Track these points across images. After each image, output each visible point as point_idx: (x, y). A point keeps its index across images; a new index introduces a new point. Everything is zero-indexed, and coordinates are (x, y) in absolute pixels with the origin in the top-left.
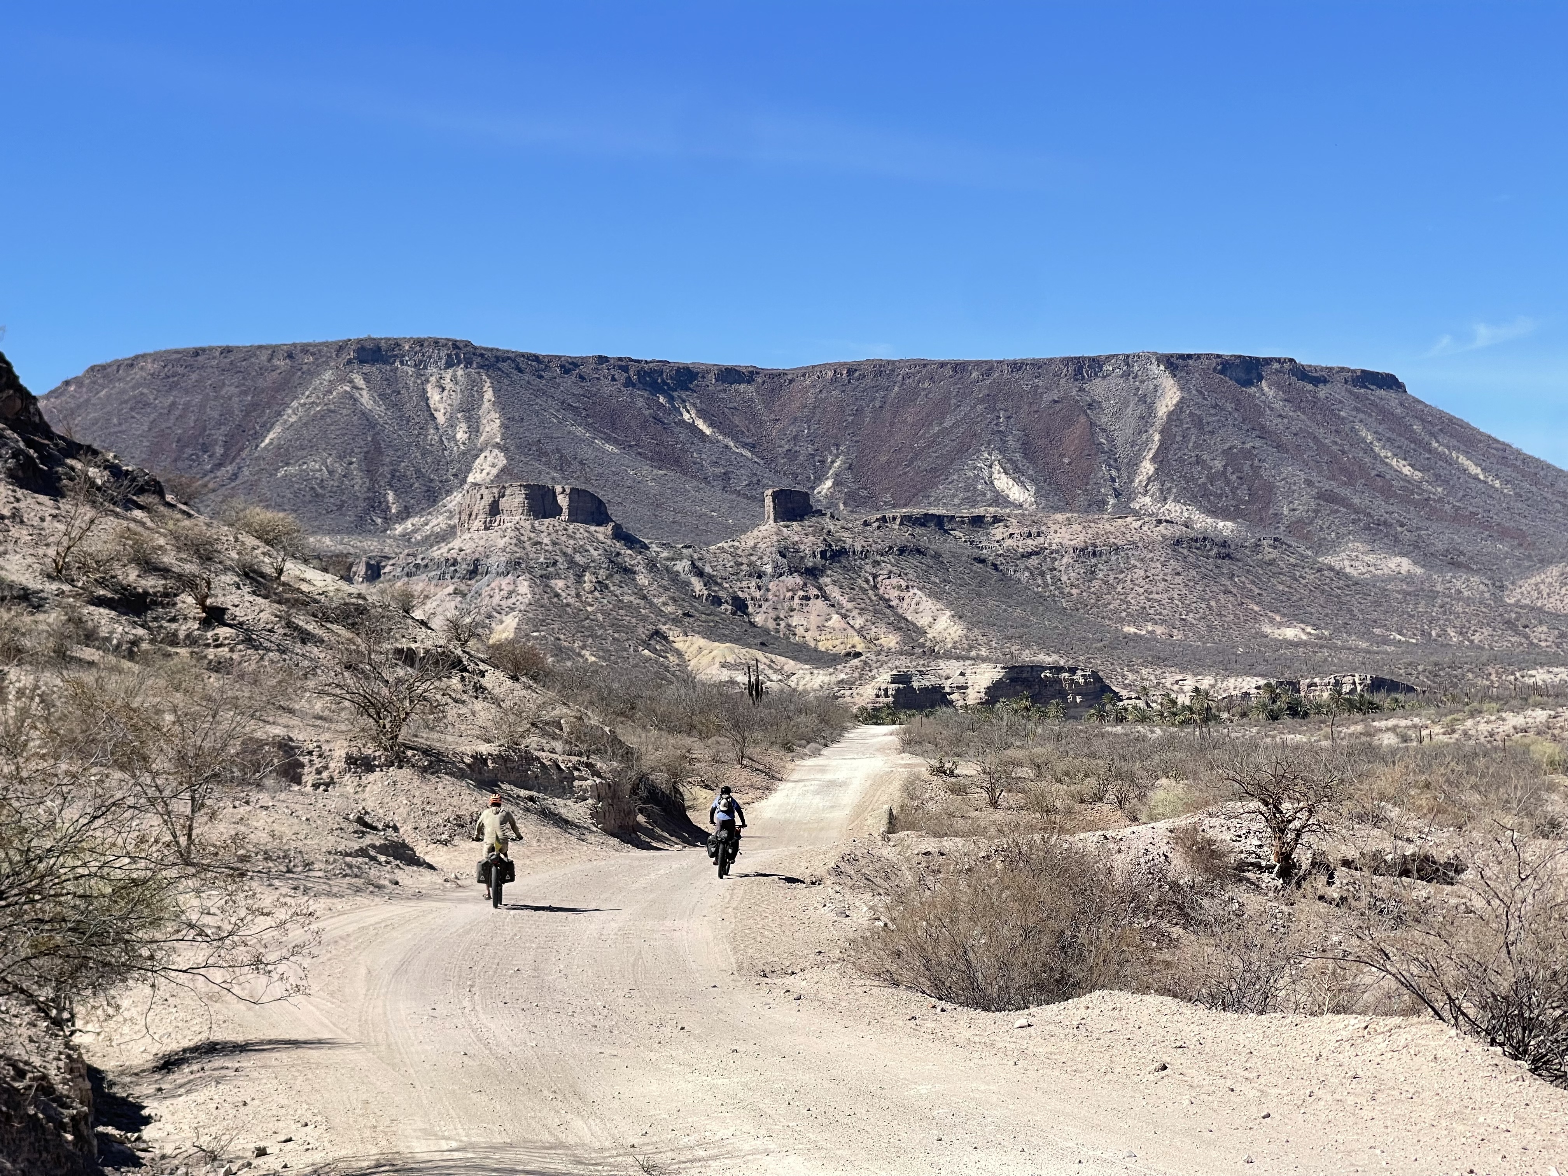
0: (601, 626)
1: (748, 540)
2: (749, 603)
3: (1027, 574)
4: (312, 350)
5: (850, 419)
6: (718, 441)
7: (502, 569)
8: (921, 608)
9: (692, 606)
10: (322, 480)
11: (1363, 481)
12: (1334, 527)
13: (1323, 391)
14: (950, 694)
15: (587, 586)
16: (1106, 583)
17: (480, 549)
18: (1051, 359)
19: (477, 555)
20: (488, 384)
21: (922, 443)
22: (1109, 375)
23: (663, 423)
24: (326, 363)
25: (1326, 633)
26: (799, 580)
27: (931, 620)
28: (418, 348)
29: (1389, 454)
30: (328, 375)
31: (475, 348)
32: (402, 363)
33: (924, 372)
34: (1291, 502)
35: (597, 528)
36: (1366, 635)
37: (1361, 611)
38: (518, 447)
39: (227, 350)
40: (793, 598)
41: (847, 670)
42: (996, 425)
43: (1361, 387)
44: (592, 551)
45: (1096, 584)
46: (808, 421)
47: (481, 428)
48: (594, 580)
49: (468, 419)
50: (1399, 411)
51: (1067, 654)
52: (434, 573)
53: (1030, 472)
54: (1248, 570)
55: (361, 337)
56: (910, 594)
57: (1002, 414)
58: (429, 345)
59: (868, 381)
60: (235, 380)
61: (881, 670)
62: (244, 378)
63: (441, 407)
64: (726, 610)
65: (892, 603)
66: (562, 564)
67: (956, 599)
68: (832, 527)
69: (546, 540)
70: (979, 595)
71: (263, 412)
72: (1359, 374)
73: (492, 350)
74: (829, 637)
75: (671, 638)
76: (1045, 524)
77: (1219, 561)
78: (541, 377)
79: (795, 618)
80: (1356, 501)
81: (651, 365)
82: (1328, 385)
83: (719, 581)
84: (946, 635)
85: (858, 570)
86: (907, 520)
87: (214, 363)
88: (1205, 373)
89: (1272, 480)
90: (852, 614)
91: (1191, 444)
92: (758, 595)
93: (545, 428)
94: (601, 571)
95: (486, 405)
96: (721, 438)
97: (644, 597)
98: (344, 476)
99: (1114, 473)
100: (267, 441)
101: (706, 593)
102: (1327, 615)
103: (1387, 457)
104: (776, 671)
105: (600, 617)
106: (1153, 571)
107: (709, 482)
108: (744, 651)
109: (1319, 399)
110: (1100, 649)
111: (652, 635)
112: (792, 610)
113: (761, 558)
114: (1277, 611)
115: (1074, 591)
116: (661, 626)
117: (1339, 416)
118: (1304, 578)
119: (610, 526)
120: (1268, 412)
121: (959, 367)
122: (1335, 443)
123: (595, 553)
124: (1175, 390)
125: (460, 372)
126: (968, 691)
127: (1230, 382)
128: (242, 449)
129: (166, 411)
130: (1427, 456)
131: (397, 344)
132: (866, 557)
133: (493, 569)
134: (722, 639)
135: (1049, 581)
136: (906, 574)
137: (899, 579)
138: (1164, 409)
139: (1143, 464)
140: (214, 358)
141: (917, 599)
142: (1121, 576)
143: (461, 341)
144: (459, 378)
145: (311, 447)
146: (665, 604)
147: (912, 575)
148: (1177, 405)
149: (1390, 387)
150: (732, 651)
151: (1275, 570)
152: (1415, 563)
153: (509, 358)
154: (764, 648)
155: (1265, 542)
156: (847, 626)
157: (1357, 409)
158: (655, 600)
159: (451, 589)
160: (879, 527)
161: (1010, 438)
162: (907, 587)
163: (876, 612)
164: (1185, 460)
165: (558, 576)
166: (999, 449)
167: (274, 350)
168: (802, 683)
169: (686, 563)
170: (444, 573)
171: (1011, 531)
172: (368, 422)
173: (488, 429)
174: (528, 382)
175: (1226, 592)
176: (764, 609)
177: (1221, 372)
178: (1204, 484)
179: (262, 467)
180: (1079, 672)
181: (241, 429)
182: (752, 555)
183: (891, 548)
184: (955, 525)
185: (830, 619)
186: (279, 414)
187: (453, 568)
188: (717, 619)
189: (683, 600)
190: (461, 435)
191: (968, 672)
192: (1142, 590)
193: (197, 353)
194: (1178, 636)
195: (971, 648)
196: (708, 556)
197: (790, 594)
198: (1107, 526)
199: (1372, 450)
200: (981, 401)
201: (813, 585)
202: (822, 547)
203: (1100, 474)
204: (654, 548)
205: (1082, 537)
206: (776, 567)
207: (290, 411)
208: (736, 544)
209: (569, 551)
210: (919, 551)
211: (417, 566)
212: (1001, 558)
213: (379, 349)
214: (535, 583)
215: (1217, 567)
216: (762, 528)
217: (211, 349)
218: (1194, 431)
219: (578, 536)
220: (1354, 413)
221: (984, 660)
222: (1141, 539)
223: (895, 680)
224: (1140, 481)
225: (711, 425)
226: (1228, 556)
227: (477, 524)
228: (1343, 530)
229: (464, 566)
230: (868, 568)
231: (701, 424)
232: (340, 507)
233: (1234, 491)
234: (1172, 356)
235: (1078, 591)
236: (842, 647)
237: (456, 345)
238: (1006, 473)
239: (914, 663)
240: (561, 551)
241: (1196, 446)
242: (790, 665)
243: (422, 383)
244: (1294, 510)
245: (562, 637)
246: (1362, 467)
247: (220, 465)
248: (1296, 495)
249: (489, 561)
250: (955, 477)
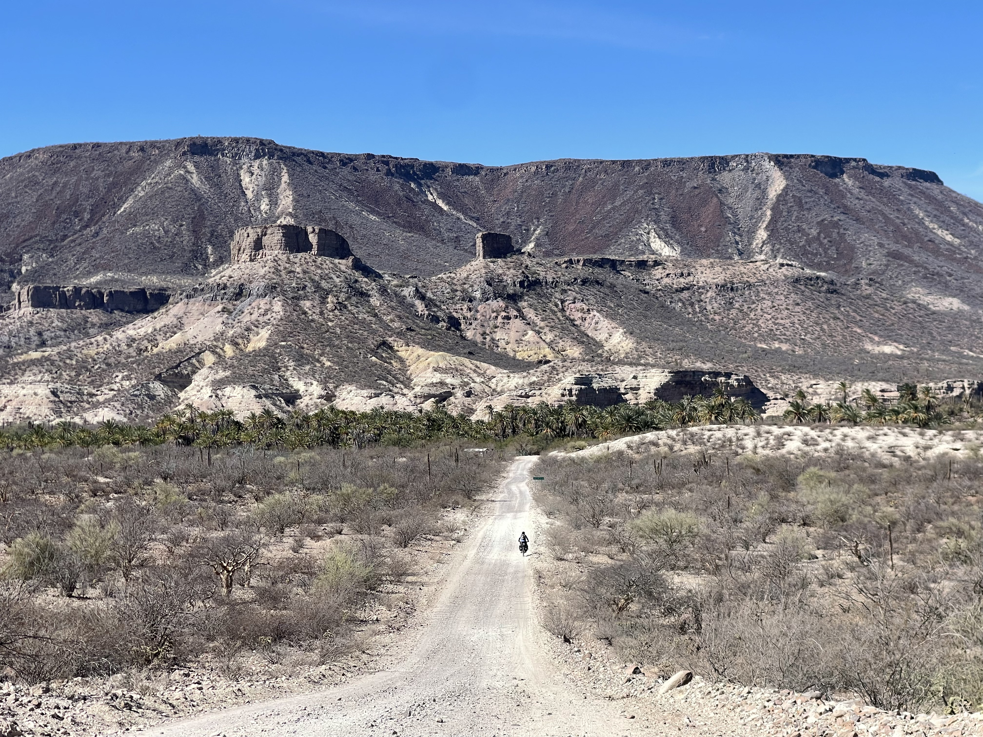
0: (338, 337)
1: (462, 272)
2: (462, 321)
3: (680, 304)
4: (158, 145)
5: (548, 200)
6: (452, 215)
7: (261, 291)
8: (599, 326)
9: (414, 323)
10: (159, 237)
11: (919, 244)
12: (900, 277)
13: (887, 182)
14: (624, 394)
15: (330, 306)
16: (741, 311)
17: (245, 276)
18: (692, 158)
19: (242, 281)
20: (285, 171)
21: (599, 217)
22: (734, 169)
23: (413, 201)
24: (168, 154)
25: (915, 350)
26: (502, 304)
27: (607, 335)
28: (234, 144)
29: (936, 226)
30: (168, 163)
31: (277, 145)
32: (223, 155)
33: (601, 167)
34: (868, 259)
35: (340, 261)
36: (946, 351)
37: (939, 333)
38: (305, 215)
39: (97, 146)
40: (497, 317)
41: (538, 374)
42: (653, 204)
43: (913, 180)
44: (335, 278)
45: (734, 312)
46: (518, 202)
47: (279, 201)
48: (335, 301)
49: (270, 196)
50: (940, 197)
51: (719, 362)
52: (208, 295)
53: (677, 237)
54: (851, 303)
55: (194, 136)
56: (591, 315)
57: (656, 196)
58: (243, 142)
59: (560, 174)
60: (102, 167)
61: (566, 374)
62: (108, 165)
63: (250, 186)
64: (442, 326)
65: (576, 323)
66: (310, 288)
67: (627, 320)
68: (529, 263)
69: (298, 270)
70: (645, 317)
71: (121, 188)
72: (911, 171)
73: (290, 148)
74: (525, 348)
75: (396, 348)
76: (694, 267)
77: (829, 295)
78: (325, 168)
79: (498, 334)
80: (916, 258)
81: (406, 161)
82: (890, 179)
83: (438, 304)
84: (619, 347)
85: (549, 297)
86: (587, 262)
87: (88, 154)
88: (803, 168)
89: (853, 243)
90: (544, 331)
91: (794, 218)
92: (469, 315)
93: (325, 202)
94: (342, 295)
95: (283, 186)
96: (454, 213)
97: (376, 315)
98: (176, 235)
99: (738, 238)
100: (122, 209)
101: (427, 313)
102: (913, 336)
103: (934, 229)
104: (479, 375)
105: (338, 330)
106: (778, 302)
107: (445, 243)
108: (454, 358)
109: (885, 188)
110: (745, 359)
111: (380, 345)
112: (496, 327)
113: (472, 286)
114: (876, 334)
115: (717, 317)
116: (387, 338)
117: (899, 199)
118: (893, 309)
119: (351, 258)
120: (849, 196)
121: (626, 164)
122: (898, 218)
123: (337, 280)
124: (782, 179)
125: (265, 162)
126: (640, 392)
127: (821, 175)
128: (104, 215)
129: (50, 188)
130: (963, 228)
131: (219, 141)
132: (556, 286)
133: (254, 292)
134: (436, 348)
135: (698, 310)
136: (587, 300)
137: (582, 304)
138: (774, 193)
139: (759, 232)
140: (87, 151)
141: (596, 319)
142: (753, 306)
143: (266, 140)
144: (264, 166)
145: (153, 214)
146: (392, 321)
147: (592, 300)
148: (783, 190)
149: (932, 181)
150: (444, 358)
151: (871, 302)
152: (963, 302)
153: (302, 154)
154: (471, 356)
155: (862, 282)
156: (540, 340)
157: (912, 195)
158: (385, 318)
159: (220, 308)
160: (567, 267)
161: (662, 213)
162: (588, 310)
163: (563, 329)
164: (789, 229)
165: (306, 298)
166: (654, 221)
167: (130, 146)
168: (501, 384)
169: (412, 289)
170: (216, 296)
171: (667, 272)
172: (196, 196)
173: (283, 203)
174: (316, 171)
175: (836, 318)
176: (473, 326)
177: (815, 167)
178: (804, 246)
179: (117, 227)
180: (734, 377)
181: (104, 200)
182: (465, 284)
183: (576, 279)
184: (624, 268)
185: (526, 334)
186: (132, 190)
187: (223, 291)
188: (434, 333)
189: (408, 318)
190: (264, 207)
191: (640, 375)
192: (770, 316)
193: (75, 147)
194: (799, 351)
195: (640, 357)
196: (430, 285)
197: (495, 314)
198: (742, 268)
199: (923, 223)
200: (642, 187)
201: (514, 308)
202: (521, 278)
203: (728, 239)
204: (387, 277)
205: (722, 276)
206: (484, 293)
207: (140, 189)
208: (453, 275)
209: (317, 278)
210: (598, 283)
211: (195, 290)
212: (660, 292)
213: (206, 145)
214: (288, 303)
215: (827, 300)
216: (473, 263)
217: (86, 144)
218: (796, 208)
219: (325, 266)
220: (910, 197)
221: (653, 366)
222: (768, 278)
223: (578, 382)
224: (757, 244)
225: (448, 204)
226: (834, 291)
227: (245, 257)
228: (907, 279)
229: (232, 290)
230: (557, 295)
231: (440, 203)
232: (171, 257)
233: (826, 250)
234: (779, 156)
235: (720, 317)
236: (536, 356)
237: (262, 143)
238: (660, 238)
239: (595, 368)
240: (310, 278)
241: (798, 219)
242: (491, 370)
243: (237, 170)
244: (870, 264)
245: (305, 346)
246: (917, 233)
247: (87, 226)
248: (872, 254)
249: (252, 285)
250: (623, 241)
